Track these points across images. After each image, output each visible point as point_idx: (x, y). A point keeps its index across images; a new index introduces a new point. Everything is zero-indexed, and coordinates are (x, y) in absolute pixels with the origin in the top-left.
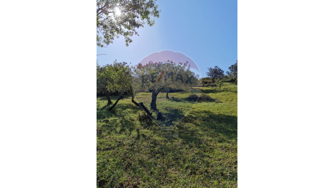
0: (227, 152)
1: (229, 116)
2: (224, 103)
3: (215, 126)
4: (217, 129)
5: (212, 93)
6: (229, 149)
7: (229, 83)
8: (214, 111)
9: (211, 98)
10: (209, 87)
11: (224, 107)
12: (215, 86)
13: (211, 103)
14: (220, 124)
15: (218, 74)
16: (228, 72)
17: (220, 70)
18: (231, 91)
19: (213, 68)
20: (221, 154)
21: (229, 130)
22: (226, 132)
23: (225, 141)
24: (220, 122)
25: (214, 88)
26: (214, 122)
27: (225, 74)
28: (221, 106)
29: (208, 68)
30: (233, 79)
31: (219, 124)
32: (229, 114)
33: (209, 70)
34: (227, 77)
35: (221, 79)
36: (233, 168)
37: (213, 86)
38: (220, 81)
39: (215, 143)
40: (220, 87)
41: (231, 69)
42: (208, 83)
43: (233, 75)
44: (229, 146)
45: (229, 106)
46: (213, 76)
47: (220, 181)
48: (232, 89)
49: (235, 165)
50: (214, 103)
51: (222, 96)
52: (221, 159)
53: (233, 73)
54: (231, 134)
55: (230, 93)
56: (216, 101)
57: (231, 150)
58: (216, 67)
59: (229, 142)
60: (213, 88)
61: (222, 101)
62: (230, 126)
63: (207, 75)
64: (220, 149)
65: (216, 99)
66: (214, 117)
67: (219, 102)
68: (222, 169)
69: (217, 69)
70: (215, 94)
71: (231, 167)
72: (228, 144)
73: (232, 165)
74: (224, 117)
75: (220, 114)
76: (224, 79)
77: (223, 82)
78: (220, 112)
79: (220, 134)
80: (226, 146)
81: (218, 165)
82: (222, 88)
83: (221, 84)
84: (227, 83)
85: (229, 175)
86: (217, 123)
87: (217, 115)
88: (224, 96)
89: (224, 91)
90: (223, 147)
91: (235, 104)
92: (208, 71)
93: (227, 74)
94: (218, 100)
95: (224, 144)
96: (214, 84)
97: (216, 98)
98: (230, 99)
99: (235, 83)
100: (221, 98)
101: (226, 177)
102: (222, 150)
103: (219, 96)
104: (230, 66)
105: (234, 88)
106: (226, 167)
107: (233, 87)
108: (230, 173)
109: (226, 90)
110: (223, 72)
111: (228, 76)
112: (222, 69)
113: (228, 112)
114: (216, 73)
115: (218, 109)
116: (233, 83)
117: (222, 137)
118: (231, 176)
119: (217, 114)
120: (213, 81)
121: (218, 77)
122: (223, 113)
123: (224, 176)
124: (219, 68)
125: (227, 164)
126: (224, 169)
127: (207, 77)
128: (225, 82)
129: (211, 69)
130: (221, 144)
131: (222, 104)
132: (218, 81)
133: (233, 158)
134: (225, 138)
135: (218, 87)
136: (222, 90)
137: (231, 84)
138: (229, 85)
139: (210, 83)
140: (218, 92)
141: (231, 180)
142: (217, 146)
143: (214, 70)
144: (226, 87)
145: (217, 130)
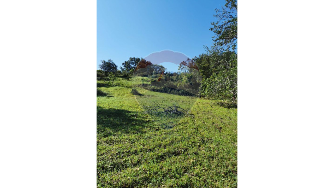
0: (112, 145)
1: (118, 110)
2: (116, 98)
3: (103, 121)
4: (105, 123)
5: (104, 87)
6: (113, 142)
7: (122, 79)
8: (105, 106)
9: (103, 92)
10: (101, 81)
11: (115, 102)
12: (108, 80)
13: (102, 97)
14: (109, 119)
15: (111, 68)
16: (122, 67)
17: (114, 64)
18: (123, 86)
19: (107, 61)
20: (105, 148)
21: (116, 123)
22: (113, 125)
23: (111, 135)
24: (109, 116)
25: (107, 82)
26: (102, 117)
27: (119, 69)
28: (113, 101)
29: (101, 61)
30: (125, 75)
31: (107, 118)
32: (119, 108)
33: (102, 62)
34: (120, 72)
35: (114, 73)
36: (115, 159)
37: (105, 80)
38: (113, 76)
39: (101, 138)
40: (113, 81)
41: (124, 65)
42: (100, 76)
43: (126, 71)
44: (114, 138)
45: (120, 101)
46: (106, 69)
47: (100, 176)
48: (124, 84)
49: (117, 156)
50: (105, 98)
51: (114, 91)
52: (104, 153)
53: (126, 69)
54: (117, 127)
55: (122, 87)
56: (108, 95)
57: (115, 143)
58: (110, 60)
59: (114, 135)
60: (105, 82)
61: (114, 96)
62: (118, 119)
63: (100, 67)
64: (104, 144)
65: (108, 94)
66: (103, 112)
67: (111, 96)
68: (104, 163)
69: (111, 62)
70: (107, 88)
71: (112, 159)
72: (113, 137)
73: (114, 156)
74: (114, 111)
75: (110, 109)
76: (118, 74)
77: (116, 76)
78: (111, 106)
79: (107, 129)
80: (111, 140)
81: (100, 160)
82: (115, 83)
83: (114, 78)
84: (120, 78)
85: (110, 167)
86: (105, 118)
87: (107, 110)
88: (116, 90)
89: (116, 86)
90: (108, 141)
91: (126, 98)
92: (101, 64)
93: (121, 69)
94: (110, 94)
95: (108, 138)
96: (107, 78)
97: (108, 92)
98: (121, 94)
99: (127, 79)
100: (113, 93)
101: (107, 170)
102: (106, 144)
103: (111, 91)
104: (124, 62)
105: (126, 84)
106: (108, 159)
107: (125, 82)
108: (111, 165)
109: (118, 85)
110: (116, 66)
111: (122, 71)
112: (115, 64)
113: (119, 106)
114: (110, 67)
115: (109, 104)
116: (125, 79)
117: (109, 131)
118: (112, 167)
119: (107, 108)
120: (106, 75)
121: (112, 71)
122: (114, 108)
123: (105, 170)
124: (113, 62)
125: (110, 157)
126: (106, 163)
127: (100, 70)
128: (118, 77)
129: (104, 62)
130: (107, 138)
131: (114, 98)
132: (111, 75)
133: (116, 150)
134: (111, 132)
135: (111, 82)
136: (115, 84)
137: (124, 80)
138: (122, 80)
139: (102, 76)
140: (111, 87)
141: (111, 171)
142: (103, 141)
143: (107, 63)
144: (119, 82)
145: (105, 125)
